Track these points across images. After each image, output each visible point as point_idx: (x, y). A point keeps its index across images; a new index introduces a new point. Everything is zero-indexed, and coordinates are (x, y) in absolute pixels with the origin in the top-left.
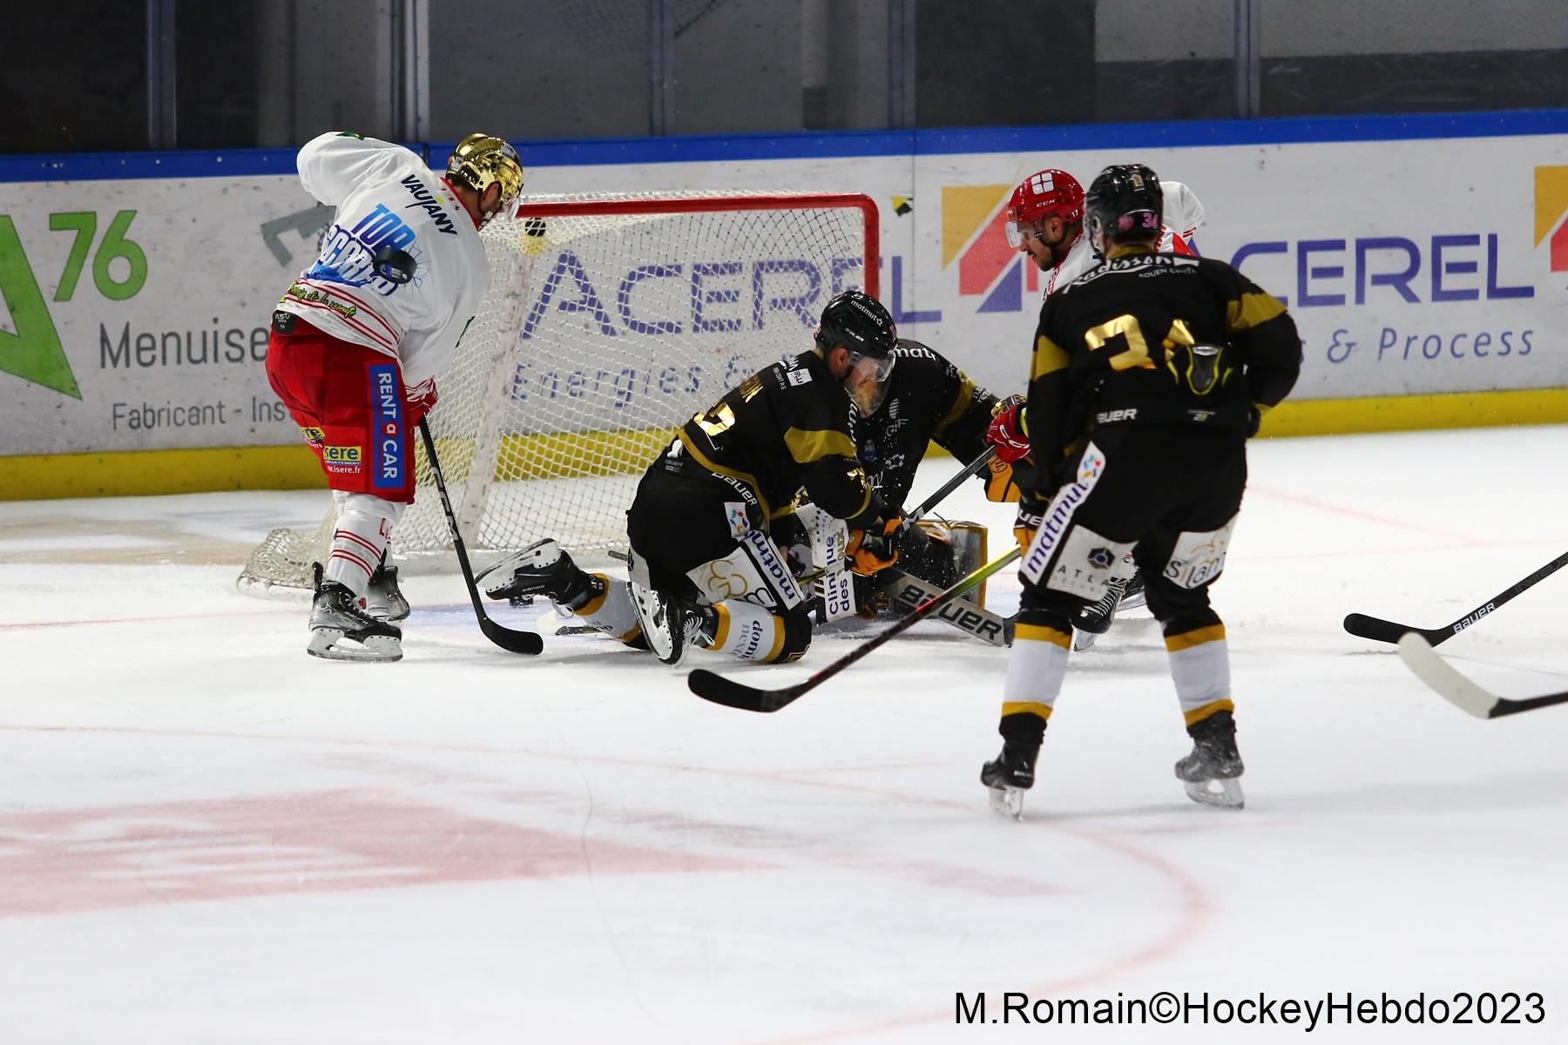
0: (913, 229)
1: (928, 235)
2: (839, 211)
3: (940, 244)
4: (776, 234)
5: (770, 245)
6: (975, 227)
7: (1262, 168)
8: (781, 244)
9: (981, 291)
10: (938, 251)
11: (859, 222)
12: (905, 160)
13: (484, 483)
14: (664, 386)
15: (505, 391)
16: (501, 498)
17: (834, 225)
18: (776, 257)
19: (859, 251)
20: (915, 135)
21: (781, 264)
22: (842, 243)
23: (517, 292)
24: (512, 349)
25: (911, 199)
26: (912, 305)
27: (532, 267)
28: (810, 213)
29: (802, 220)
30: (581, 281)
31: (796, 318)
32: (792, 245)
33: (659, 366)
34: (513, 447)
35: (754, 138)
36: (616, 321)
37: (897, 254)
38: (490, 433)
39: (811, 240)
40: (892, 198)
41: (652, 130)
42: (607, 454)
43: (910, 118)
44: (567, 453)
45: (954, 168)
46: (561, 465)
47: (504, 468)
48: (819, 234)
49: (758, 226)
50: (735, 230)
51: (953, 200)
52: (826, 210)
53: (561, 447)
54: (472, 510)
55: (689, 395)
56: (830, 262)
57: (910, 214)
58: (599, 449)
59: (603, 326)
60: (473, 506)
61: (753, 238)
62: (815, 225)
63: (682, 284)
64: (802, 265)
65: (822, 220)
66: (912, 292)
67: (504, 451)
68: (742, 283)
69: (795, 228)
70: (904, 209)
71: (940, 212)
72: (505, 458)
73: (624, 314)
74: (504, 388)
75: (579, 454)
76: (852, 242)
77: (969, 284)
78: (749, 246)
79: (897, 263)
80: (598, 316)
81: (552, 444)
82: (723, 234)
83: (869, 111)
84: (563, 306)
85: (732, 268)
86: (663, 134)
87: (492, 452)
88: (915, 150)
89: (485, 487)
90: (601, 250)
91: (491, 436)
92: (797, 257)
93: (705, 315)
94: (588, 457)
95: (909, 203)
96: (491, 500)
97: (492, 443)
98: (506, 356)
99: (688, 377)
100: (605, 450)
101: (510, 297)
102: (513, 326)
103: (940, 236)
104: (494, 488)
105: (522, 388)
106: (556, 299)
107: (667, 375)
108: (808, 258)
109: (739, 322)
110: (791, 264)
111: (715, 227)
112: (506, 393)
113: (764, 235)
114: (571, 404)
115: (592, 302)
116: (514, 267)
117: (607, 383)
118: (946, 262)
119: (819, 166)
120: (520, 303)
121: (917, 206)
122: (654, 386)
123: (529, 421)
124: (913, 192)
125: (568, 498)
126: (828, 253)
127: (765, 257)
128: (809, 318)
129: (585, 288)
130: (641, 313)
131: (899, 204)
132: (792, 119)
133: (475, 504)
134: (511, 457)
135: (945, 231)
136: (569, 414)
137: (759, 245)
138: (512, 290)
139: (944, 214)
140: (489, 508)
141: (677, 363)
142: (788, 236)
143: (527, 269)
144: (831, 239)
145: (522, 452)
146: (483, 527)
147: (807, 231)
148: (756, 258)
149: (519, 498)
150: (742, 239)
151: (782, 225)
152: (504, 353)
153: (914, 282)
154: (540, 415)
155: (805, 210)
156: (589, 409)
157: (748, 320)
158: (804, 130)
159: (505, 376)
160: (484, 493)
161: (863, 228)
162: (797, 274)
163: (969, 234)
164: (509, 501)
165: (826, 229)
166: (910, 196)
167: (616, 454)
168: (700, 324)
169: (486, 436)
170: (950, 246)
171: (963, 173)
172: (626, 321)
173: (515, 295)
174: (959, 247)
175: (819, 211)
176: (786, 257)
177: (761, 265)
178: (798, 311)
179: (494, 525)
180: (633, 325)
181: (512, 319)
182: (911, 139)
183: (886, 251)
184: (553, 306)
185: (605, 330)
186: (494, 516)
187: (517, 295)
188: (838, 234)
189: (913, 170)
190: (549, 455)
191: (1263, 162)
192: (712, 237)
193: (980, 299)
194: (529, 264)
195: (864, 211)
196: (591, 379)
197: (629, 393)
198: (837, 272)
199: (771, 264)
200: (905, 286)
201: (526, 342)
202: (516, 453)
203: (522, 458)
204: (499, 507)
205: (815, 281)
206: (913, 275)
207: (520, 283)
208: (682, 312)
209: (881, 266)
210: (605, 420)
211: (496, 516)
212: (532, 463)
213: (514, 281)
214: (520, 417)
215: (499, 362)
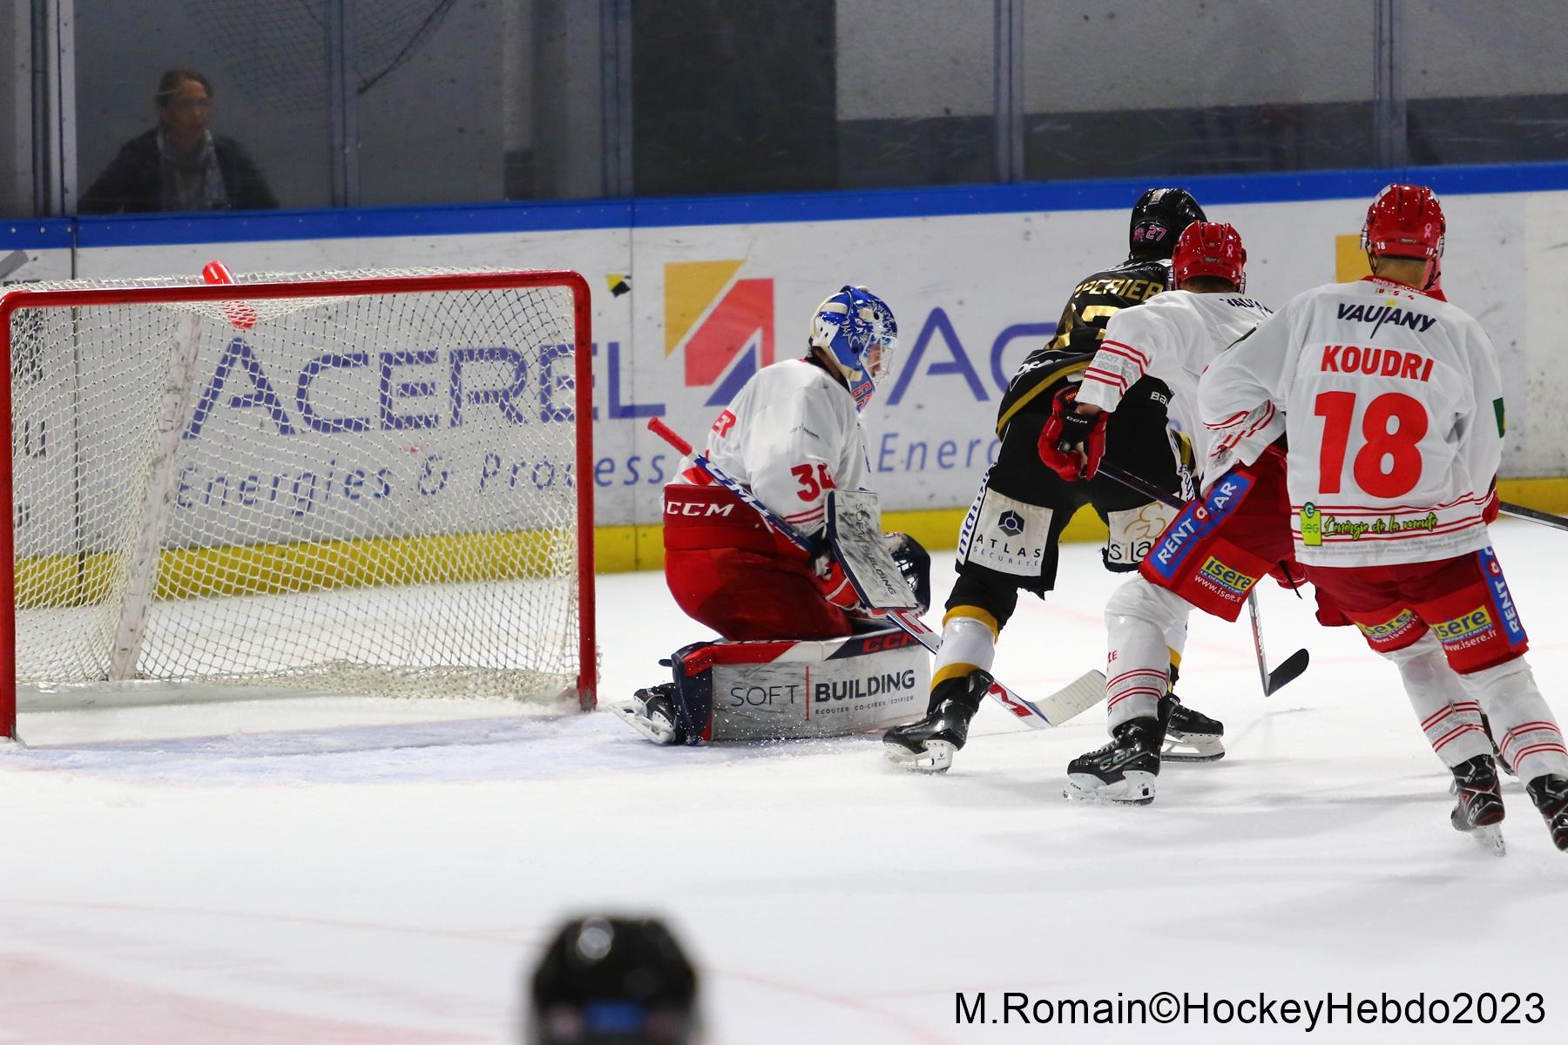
0: (632, 310)
1: (649, 318)
2: (545, 291)
3: (663, 330)
4: (475, 320)
5: (469, 332)
6: (702, 310)
7: (1027, 239)
8: (481, 331)
9: (708, 380)
10: (661, 336)
11: (569, 303)
12: (623, 233)
13: (143, 603)
14: (351, 492)
15: (167, 499)
16: (163, 621)
17: (541, 307)
18: (476, 345)
19: (570, 337)
20: (633, 205)
21: (481, 352)
22: (551, 328)
23: (180, 386)
24: (174, 451)
25: (628, 277)
26: (632, 398)
27: (196, 357)
28: (512, 293)
29: (503, 303)
30: (257, 375)
31: (500, 414)
32: (492, 331)
33: (342, 470)
34: (178, 566)
35: (451, 209)
36: (296, 419)
37: (614, 339)
38: (150, 546)
39: (514, 325)
40: (608, 276)
41: (334, 202)
42: (286, 572)
43: (628, 185)
44: (241, 571)
45: (678, 241)
46: (234, 585)
47: (167, 588)
48: (522, 318)
49: (455, 311)
50: (430, 316)
51: (677, 277)
52: (530, 289)
53: (234, 565)
54: (131, 634)
55: (378, 503)
56: (537, 350)
57: (628, 294)
58: (278, 566)
59: (282, 426)
60: (132, 630)
61: (450, 324)
62: (517, 308)
63: (369, 377)
64: (504, 353)
65: (526, 301)
66: (632, 383)
67: (166, 570)
68: (438, 373)
69: (495, 311)
70: (620, 289)
71: (662, 291)
72: (168, 577)
73: (306, 412)
74: (166, 496)
75: (254, 571)
76: (561, 325)
77: (695, 376)
78: (446, 334)
79: (614, 349)
80: (277, 415)
81: (223, 561)
82: (417, 322)
83: (582, 178)
84: (236, 402)
85: (428, 358)
86: (346, 205)
87: (152, 568)
88: (633, 221)
89: (145, 608)
90: (279, 339)
91: (151, 550)
92: (498, 344)
93: (395, 413)
94: (265, 575)
95: (627, 282)
96: (152, 625)
97: (152, 558)
98: (167, 461)
99: (378, 484)
100: (284, 567)
101: (171, 392)
102: (175, 424)
103: (662, 319)
104: (153, 611)
105: (187, 496)
106: (227, 393)
107: (353, 480)
108: (510, 345)
109: (437, 418)
110: (492, 352)
111: (408, 314)
112: (167, 501)
113: (462, 321)
114: (245, 514)
115: (270, 399)
116: (175, 358)
117: (284, 490)
118: (669, 348)
119: (524, 241)
120: (183, 399)
121: (636, 285)
122: (339, 495)
123: (197, 535)
124: (631, 269)
125: (241, 621)
126: (533, 339)
127: (464, 346)
128: (514, 414)
129: (262, 383)
130: (325, 409)
131: (615, 283)
132: (494, 188)
133: (133, 627)
134: (176, 577)
135: (668, 313)
136: (242, 526)
137: (457, 332)
138: (173, 384)
139: (668, 294)
140: (149, 634)
141: (365, 467)
142: (487, 321)
143: (191, 360)
144: (536, 322)
145: (188, 571)
146: (143, 656)
147: (508, 315)
148: (454, 346)
149: (185, 622)
150: (438, 326)
151: (481, 309)
152: (166, 456)
153: (633, 371)
154: (209, 528)
155: (506, 290)
156: (266, 521)
157: (446, 415)
158: (507, 200)
159: (167, 482)
160: (143, 615)
161: (573, 309)
162: (498, 364)
163: (697, 315)
164: (173, 627)
165: (531, 312)
166: (627, 273)
167: (297, 572)
168: (392, 422)
169: (148, 550)
170: (674, 330)
171: (688, 247)
172: (308, 420)
173: (176, 390)
174: (684, 333)
175: (522, 291)
176: (486, 345)
177: (460, 353)
178: (502, 407)
179: (155, 653)
180: (316, 425)
181: (173, 416)
182: (629, 209)
183: (600, 335)
184: (222, 403)
185: (284, 430)
186: (154, 643)
187: (179, 390)
188: (545, 317)
189: (631, 244)
190: (221, 573)
191: (1028, 233)
192: (405, 325)
193: (708, 391)
194: (192, 354)
195: (573, 289)
196: (268, 486)
197: (310, 503)
198: (544, 361)
199: (471, 353)
200: (624, 376)
201: (193, 444)
202: (181, 573)
203: (189, 578)
204: (161, 631)
205: (522, 369)
206: (632, 363)
207: (183, 376)
208: (370, 408)
209: (595, 353)
210: (285, 533)
211: (157, 642)
212: (200, 583)
213: (177, 375)
214: (186, 531)
215: (159, 466)
